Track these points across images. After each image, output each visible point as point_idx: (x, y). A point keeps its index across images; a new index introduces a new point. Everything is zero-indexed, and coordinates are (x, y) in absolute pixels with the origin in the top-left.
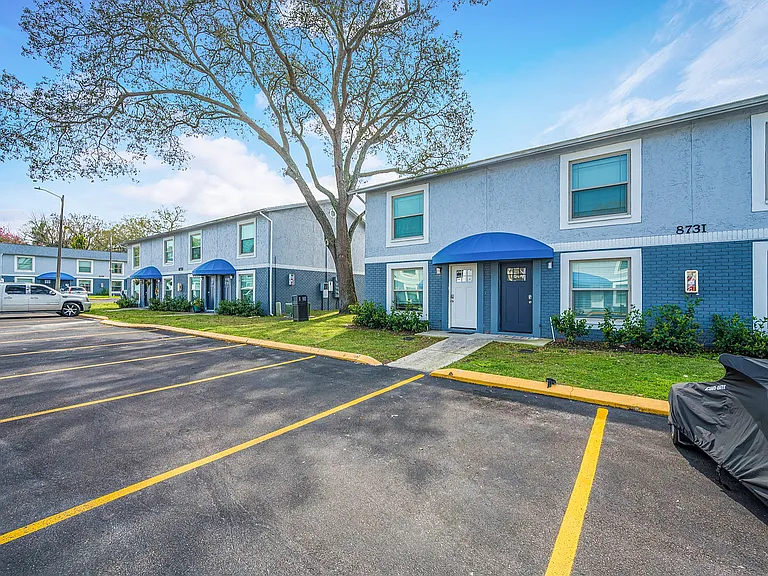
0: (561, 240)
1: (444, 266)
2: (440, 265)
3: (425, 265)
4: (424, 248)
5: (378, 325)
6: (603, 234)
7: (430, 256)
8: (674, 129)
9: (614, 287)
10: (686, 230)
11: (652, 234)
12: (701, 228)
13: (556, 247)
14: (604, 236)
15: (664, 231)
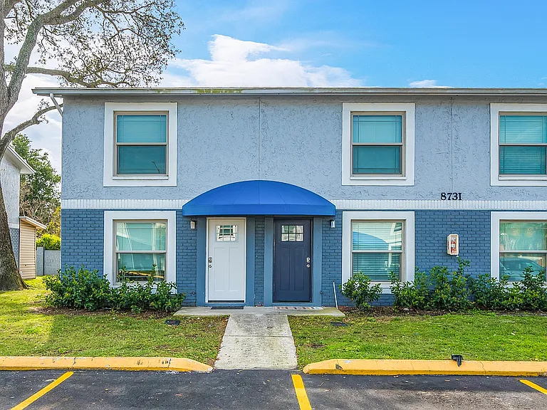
0: (343, 196)
1: (200, 220)
2: (194, 218)
3: (172, 217)
4: (170, 192)
5: (101, 305)
6: (382, 194)
7: (179, 204)
8: (438, 101)
9: (390, 249)
10: (447, 196)
11: (423, 198)
12: (458, 196)
13: (339, 204)
14: (382, 196)
15: (431, 196)
